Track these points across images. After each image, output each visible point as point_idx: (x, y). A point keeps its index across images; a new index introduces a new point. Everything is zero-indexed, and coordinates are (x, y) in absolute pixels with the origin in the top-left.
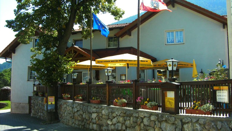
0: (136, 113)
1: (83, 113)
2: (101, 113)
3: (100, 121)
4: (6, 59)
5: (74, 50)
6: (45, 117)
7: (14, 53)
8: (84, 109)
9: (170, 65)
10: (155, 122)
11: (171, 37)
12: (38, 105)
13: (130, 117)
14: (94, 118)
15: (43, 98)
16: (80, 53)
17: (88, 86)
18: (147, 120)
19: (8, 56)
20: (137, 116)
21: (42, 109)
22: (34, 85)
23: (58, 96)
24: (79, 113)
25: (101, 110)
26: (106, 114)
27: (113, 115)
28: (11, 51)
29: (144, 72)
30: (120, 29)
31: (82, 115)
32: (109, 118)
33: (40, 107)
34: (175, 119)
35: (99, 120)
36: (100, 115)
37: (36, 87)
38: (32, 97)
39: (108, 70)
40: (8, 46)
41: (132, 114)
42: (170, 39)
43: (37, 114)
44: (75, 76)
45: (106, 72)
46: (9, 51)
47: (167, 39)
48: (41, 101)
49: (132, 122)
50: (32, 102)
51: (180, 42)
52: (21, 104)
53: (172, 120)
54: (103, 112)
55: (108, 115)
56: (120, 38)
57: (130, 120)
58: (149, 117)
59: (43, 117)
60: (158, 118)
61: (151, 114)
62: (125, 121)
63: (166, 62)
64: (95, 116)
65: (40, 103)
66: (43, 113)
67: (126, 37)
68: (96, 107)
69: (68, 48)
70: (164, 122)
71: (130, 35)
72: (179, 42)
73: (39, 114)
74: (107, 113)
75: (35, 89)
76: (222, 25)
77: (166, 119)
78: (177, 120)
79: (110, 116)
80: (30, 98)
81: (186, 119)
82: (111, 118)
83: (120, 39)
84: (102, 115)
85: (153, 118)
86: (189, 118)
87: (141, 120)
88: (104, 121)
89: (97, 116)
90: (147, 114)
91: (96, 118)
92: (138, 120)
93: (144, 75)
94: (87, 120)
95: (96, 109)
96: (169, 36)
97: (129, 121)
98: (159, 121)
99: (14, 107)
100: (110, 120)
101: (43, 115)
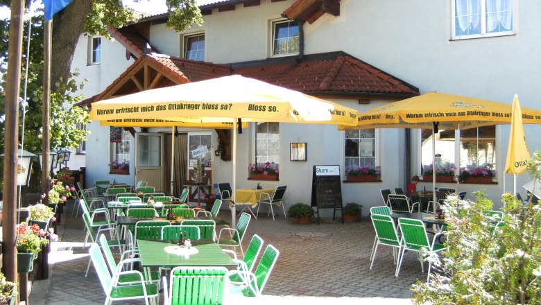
5: (150, 66)
11: (470, 14)
16: (164, 74)
29: (374, 136)
42: (465, 19)
47: (457, 20)
51: (503, 29)
67: (326, 18)
71: (336, 12)
72: (496, 30)
83: (308, 27)
93: (371, 144)
96: (465, 11)
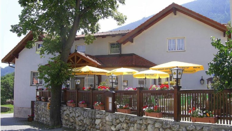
0: (141, 120)
1: (84, 118)
2: (105, 119)
3: (103, 127)
4: (9, 64)
5: (77, 56)
6: (48, 121)
7: (17, 58)
8: (85, 114)
9: (175, 73)
10: (159, 129)
11: (172, 45)
12: (41, 110)
13: (134, 124)
14: (98, 124)
15: (46, 103)
16: (82, 58)
17: (92, 93)
18: (152, 127)
19: (12, 61)
20: (141, 123)
21: (45, 113)
22: (37, 90)
23: (62, 101)
24: (79, 118)
25: (105, 116)
26: (109, 121)
27: (117, 121)
28: (14, 56)
30: (122, 36)
31: (83, 121)
32: (113, 124)
33: (43, 112)
34: (179, 127)
35: (102, 125)
36: (104, 121)
37: (39, 92)
38: (35, 102)
39: (112, 76)
40: (11, 51)
41: (136, 120)
43: (40, 118)
44: (79, 81)
45: (111, 79)
46: (12, 56)
47: (169, 46)
48: (44, 106)
49: (136, 128)
50: (35, 107)
52: (24, 109)
53: (177, 128)
54: (107, 118)
55: (112, 121)
56: (122, 44)
57: (134, 126)
58: (154, 124)
59: (46, 121)
60: (162, 125)
61: (156, 121)
62: (129, 127)
63: (171, 70)
64: (99, 122)
65: (43, 108)
66: (46, 118)
68: (100, 113)
69: (71, 53)
70: (168, 129)
71: (132, 42)
72: (180, 49)
73: (42, 119)
74: (111, 119)
75: (38, 95)
76: (222, 33)
77: (170, 126)
78: (182, 127)
79: (113, 122)
80: (33, 103)
81: (190, 127)
82: (115, 125)
83: (123, 46)
84: (106, 121)
85: (157, 125)
86: (193, 126)
87: (146, 127)
88: (108, 127)
89: (101, 122)
90: (151, 121)
91: (100, 124)
92: (142, 126)
94: (88, 125)
95: (99, 115)
97: (133, 128)
98: (163, 129)
99: (18, 111)
100: (114, 126)
101: (46, 120)
